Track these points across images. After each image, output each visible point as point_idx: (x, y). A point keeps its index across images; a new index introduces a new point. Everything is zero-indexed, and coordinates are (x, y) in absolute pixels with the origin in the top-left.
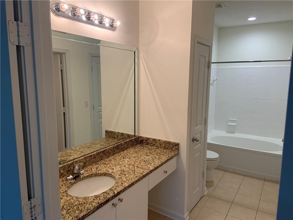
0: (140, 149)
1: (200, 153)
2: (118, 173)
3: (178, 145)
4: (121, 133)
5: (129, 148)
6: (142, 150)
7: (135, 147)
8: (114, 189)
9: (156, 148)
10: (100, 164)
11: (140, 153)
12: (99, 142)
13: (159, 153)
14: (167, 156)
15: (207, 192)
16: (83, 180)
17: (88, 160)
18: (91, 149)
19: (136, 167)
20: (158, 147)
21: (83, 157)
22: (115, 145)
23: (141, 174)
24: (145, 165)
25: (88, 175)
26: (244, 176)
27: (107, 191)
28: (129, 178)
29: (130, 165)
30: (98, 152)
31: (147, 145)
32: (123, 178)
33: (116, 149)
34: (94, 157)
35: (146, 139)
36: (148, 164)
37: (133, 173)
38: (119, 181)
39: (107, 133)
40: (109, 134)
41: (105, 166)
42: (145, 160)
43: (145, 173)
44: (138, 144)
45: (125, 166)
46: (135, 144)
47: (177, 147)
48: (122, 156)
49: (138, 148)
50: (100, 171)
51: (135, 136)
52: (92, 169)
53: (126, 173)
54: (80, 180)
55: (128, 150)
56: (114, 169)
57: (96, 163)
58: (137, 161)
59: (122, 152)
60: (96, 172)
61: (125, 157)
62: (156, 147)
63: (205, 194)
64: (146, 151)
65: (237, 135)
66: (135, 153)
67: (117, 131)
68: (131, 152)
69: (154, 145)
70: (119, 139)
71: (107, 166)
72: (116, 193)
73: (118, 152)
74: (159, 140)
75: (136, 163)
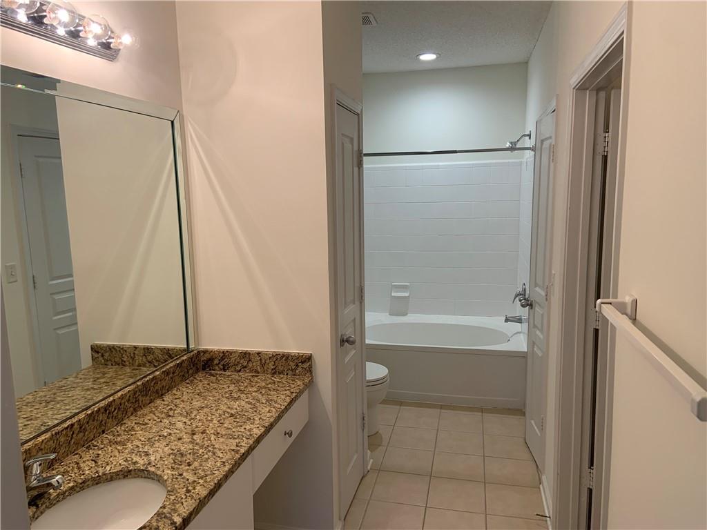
0: (208, 384)
1: (355, 371)
2: (166, 462)
3: (308, 359)
4: (144, 349)
5: (175, 387)
6: (215, 386)
7: (192, 382)
8: (170, 513)
9: (253, 376)
10: (102, 446)
11: (214, 396)
12: (78, 383)
13: (264, 387)
14: (288, 393)
15: (373, 463)
16: (60, 503)
17: (62, 440)
18: (58, 406)
19: (213, 436)
20: (257, 372)
21: (48, 435)
22: (139, 383)
23: (233, 453)
24: (237, 427)
25: (71, 484)
26: (441, 409)
27: (150, 521)
28: (204, 470)
29: (194, 434)
30: (89, 412)
31: (225, 370)
32: (184, 474)
33: (143, 396)
34: (81, 428)
35: (221, 355)
36: (244, 422)
37: (210, 454)
38: (176, 486)
39: (98, 352)
40: (103, 356)
41: (119, 448)
42: (233, 412)
43: (246, 449)
44: (197, 371)
45: (180, 439)
46: (191, 372)
47: (308, 364)
48: (162, 412)
49: (202, 381)
50: (108, 468)
51: (187, 350)
52: (82, 465)
53: (190, 457)
54: (52, 505)
55: (174, 392)
56: (151, 453)
57: (87, 444)
58: (209, 418)
59: (158, 402)
60: (97, 472)
61: (171, 413)
62: (251, 371)
63: (369, 468)
64: (225, 386)
65: (412, 318)
66: (197, 396)
67: (129, 343)
68: (185, 397)
69: (246, 367)
70: (139, 365)
71: (126, 449)
72: (178, 523)
73: (149, 402)
74: (259, 353)
75: (211, 424)
